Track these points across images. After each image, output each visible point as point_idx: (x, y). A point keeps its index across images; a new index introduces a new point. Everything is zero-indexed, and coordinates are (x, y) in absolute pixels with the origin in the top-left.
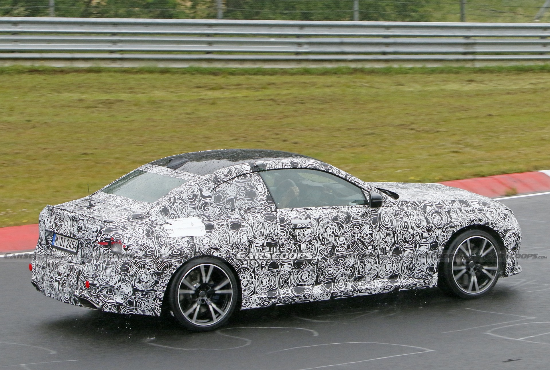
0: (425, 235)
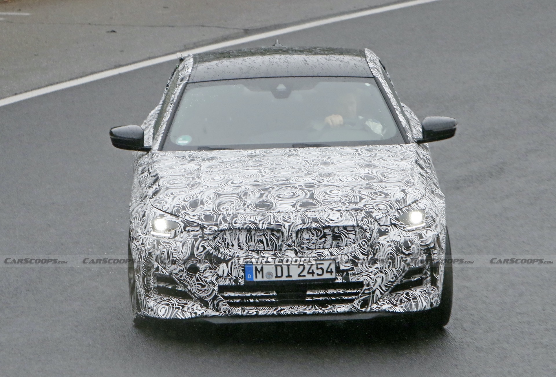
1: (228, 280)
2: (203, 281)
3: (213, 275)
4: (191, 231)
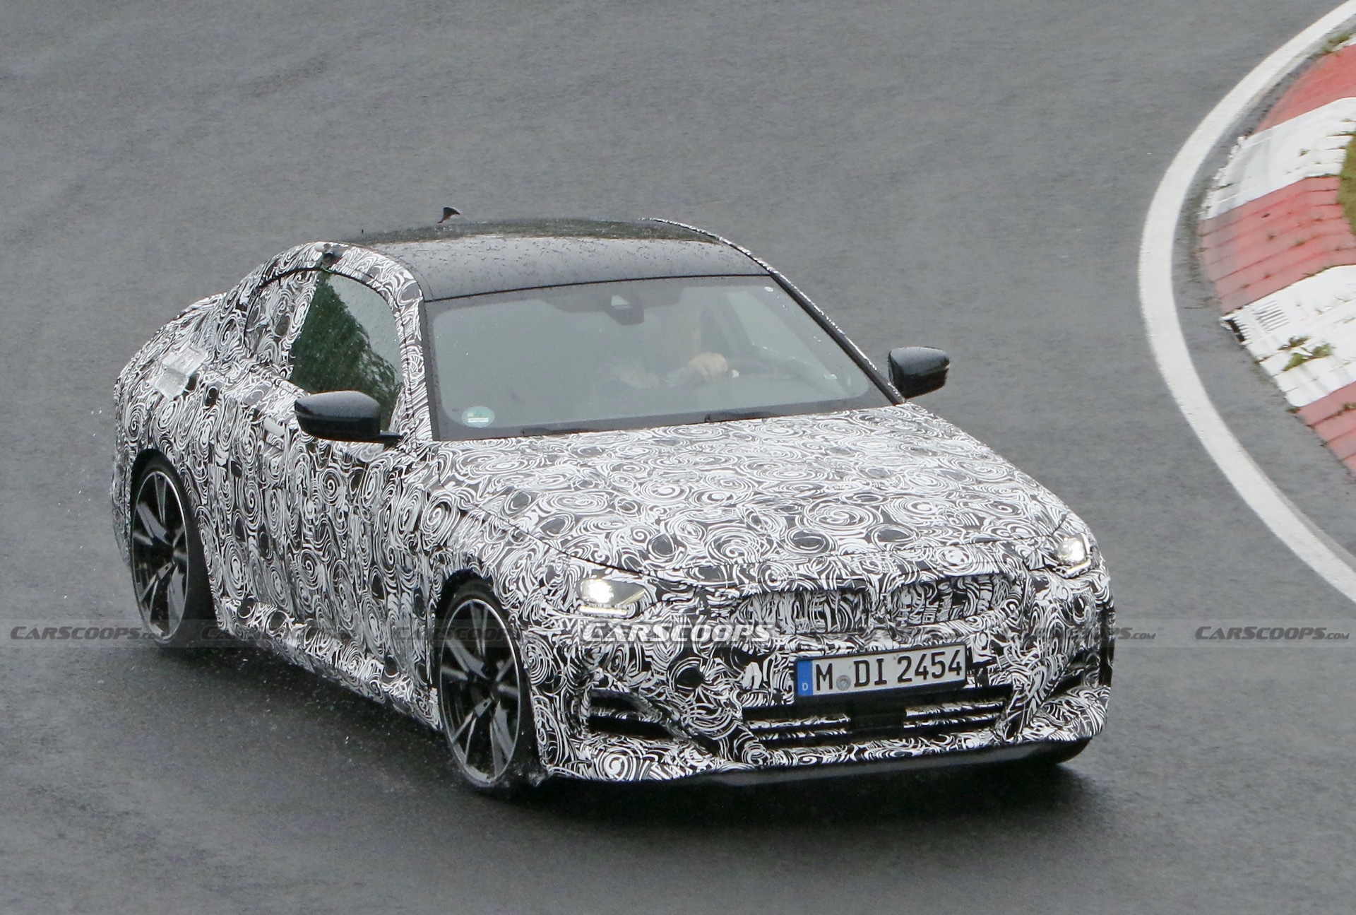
0: (408, 562)
1: (761, 696)
2: (710, 702)
3: (732, 689)
4: (675, 601)
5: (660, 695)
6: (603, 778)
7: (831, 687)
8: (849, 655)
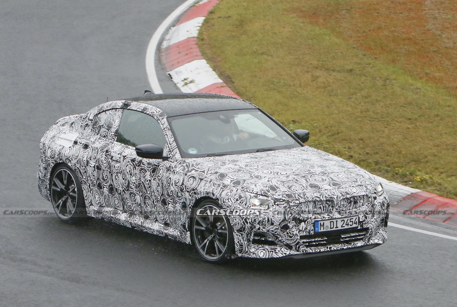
0: (179, 194)
1: (305, 232)
2: (291, 234)
3: (297, 230)
4: (279, 204)
5: (276, 232)
6: (259, 257)
7: (324, 229)
8: (328, 220)
